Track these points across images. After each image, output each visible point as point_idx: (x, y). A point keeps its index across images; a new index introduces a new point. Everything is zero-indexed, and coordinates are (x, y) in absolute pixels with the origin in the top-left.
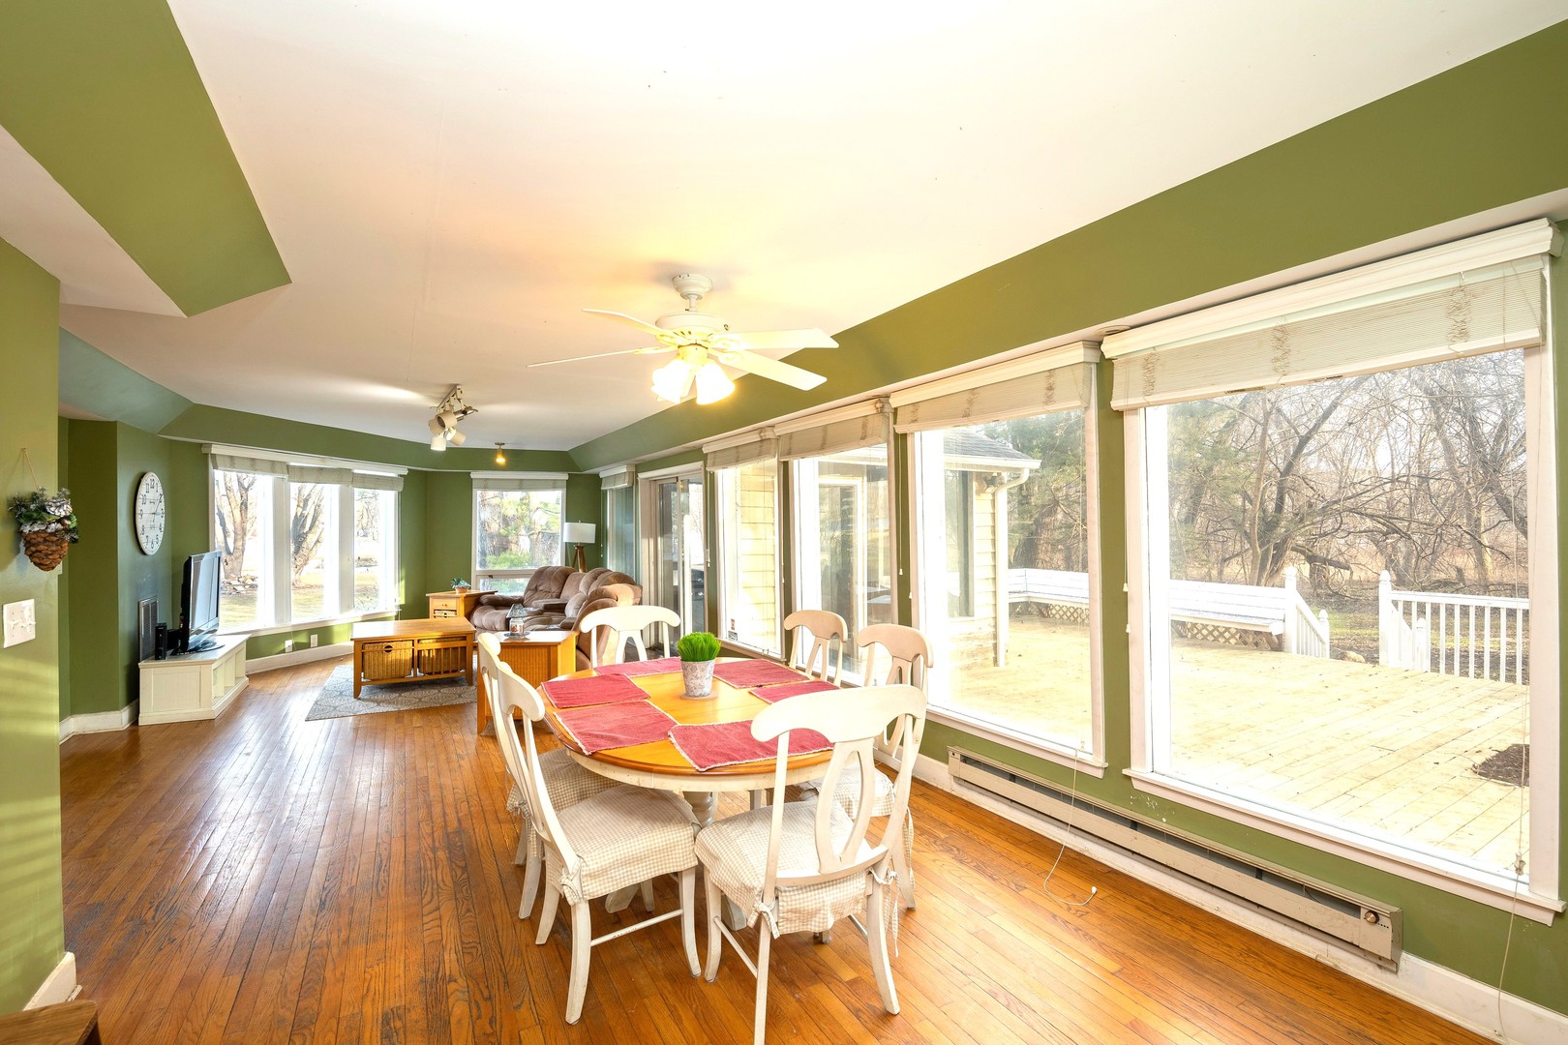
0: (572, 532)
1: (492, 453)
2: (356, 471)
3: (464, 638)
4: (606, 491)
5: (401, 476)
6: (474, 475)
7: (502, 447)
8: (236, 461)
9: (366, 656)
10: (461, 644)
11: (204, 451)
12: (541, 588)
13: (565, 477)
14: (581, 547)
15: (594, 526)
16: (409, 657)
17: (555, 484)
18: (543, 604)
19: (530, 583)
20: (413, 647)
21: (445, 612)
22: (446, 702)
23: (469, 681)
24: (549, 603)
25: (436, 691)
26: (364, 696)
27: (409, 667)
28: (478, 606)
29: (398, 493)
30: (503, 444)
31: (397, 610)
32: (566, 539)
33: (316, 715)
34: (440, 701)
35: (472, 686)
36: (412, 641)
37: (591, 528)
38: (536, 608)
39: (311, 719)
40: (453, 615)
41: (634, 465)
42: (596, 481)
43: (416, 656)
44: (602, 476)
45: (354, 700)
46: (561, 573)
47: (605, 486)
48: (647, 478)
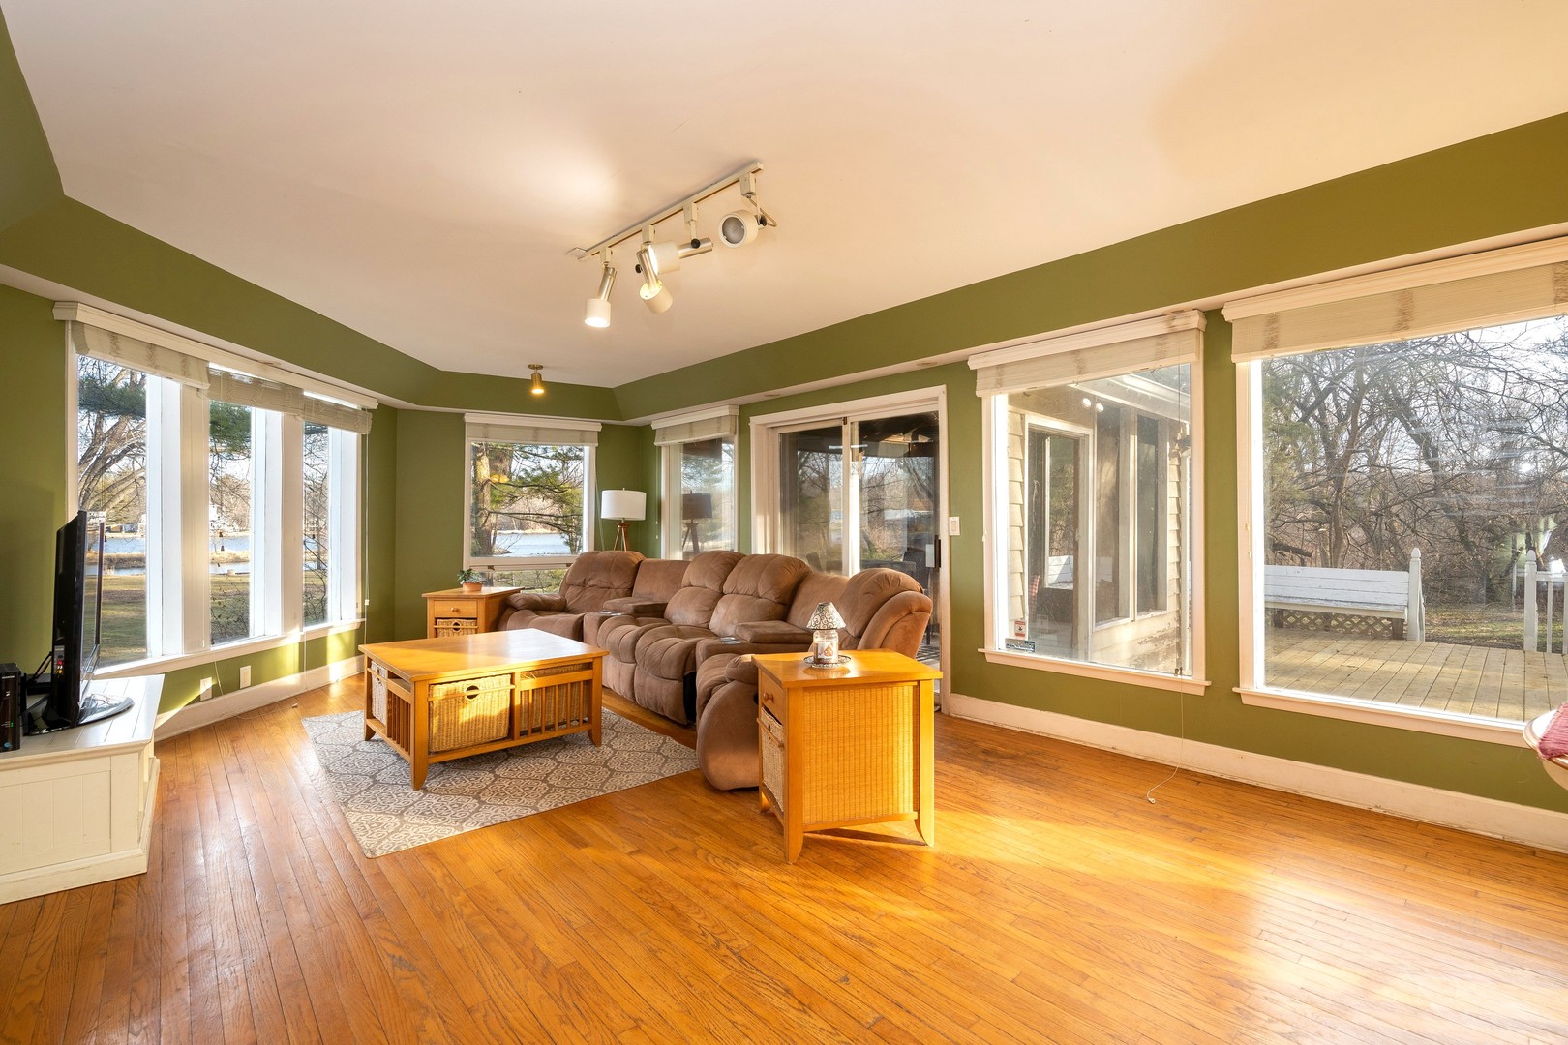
0: (615, 505)
2: (306, 393)
3: (588, 666)
4: (660, 447)
5: (363, 409)
6: (471, 417)
7: (539, 371)
8: (122, 344)
9: (434, 708)
10: (585, 675)
11: (59, 314)
12: (591, 583)
13: (596, 426)
14: (629, 525)
15: (643, 495)
16: (506, 705)
17: (582, 437)
18: (631, 605)
19: (571, 575)
20: (513, 687)
21: (456, 621)
22: (603, 784)
23: (594, 739)
24: (639, 604)
25: (551, 762)
26: (432, 784)
27: (505, 722)
28: (508, 611)
29: (363, 437)
30: (541, 367)
31: (360, 620)
32: (605, 514)
33: (380, 842)
34: (588, 782)
35: (600, 745)
36: (512, 675)
37: (639, 498)
38: (616, 611)
39: (378, 854)
40: (471, 625)
41: (741, 407)
42: (645, 434)
43: (517, 702)
44: (654, 427)
45: (417, 794)
46: (626, 562)
47: (664, 439)
48: (764, 425)
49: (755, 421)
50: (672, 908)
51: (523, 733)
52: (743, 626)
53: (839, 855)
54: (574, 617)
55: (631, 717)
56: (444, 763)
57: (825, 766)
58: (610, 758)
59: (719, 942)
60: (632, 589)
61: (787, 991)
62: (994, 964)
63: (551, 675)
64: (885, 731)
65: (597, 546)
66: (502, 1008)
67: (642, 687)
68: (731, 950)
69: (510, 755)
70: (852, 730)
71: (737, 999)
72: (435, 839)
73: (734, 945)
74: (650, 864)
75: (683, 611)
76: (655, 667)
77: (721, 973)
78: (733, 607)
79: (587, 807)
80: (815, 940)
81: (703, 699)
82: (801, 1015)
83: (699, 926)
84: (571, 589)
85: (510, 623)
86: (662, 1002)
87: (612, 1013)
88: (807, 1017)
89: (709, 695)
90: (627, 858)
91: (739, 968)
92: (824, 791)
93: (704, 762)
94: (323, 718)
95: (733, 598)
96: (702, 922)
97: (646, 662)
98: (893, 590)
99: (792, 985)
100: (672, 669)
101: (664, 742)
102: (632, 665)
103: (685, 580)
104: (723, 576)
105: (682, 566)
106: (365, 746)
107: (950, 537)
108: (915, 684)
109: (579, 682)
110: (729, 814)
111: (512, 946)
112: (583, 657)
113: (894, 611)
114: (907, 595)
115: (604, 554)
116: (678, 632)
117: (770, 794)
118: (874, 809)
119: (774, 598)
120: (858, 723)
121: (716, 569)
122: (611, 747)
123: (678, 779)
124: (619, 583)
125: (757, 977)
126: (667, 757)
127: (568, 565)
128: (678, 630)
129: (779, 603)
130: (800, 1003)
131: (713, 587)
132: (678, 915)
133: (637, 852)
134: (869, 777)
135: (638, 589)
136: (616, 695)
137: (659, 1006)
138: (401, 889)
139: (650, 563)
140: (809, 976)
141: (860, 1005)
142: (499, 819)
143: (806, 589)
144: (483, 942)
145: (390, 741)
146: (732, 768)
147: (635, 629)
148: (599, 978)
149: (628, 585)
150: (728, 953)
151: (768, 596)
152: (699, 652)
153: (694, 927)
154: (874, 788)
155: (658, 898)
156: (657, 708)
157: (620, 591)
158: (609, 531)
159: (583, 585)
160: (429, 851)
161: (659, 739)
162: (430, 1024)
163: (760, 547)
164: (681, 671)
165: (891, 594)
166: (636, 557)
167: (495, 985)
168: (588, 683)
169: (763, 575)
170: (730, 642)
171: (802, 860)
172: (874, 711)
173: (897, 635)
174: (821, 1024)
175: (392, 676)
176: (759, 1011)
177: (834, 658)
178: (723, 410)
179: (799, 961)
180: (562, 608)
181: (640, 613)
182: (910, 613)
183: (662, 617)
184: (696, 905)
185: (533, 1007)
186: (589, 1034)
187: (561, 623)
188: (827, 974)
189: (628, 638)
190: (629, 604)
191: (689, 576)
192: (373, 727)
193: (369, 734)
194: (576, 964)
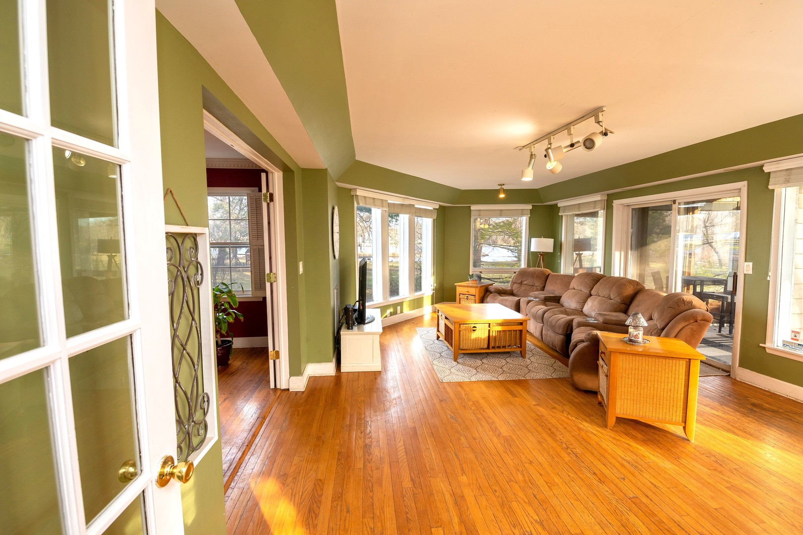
0: (538, 245)
1: (497, 192)
2: (416, 206)
3: (521, 324)
4: (562, 216)
5: (434, 209)
6: (473, 207)
7: (503, 187)
8: (367, 200)
9: (461, 333)
10: (520, 327)
11: (352, 193)
12: (525, 283)
13: (530, 207)
14: (544, 255)
15: (552, 240)
16: (486, 335)
17: (522, 212)
18: (543, 296)
19: (516, 278)
20: (489, 329)
21: (467, 296)
22: (525, 375)
23: (523, 355)
24: (547, 295)
25: (504, 361)
26: (460, 360)
27: (486, 342)
28: (488, 293)
29: (434, 220)
30: (504, 185)
31: (433, 292)
32: (533, 249)
33: (444, 377)
34: (519, 372)
35: (525, 358)
36: (489, 324)
37: (550, 241)
38: (536, 298)
39: (444, 381)
40: (473, 297)
41: (608, 195)
42: (554, 209)
43: (491, 334)
44: (559, 205)
45: (455, 363)
46: (542, 273)
47: (564, 212)
48: (622, 204)
49: (616, 203)
50: (550, 429)
51: (493, 348)
52: (599, 313)
53: (635, 432)
54: (516, 299)
55: (540, 348)
56: (464, 354)
57: (629, 389)
58: (529, 365)
59: (567, 448)
60: (544, 287)
61: (595, 473)
62: (707, 499)
63: (505, 326)
64: (666, 380)
65: (529, 266)
66: (484, 441)
67: (546, 335)
68: (572, 452)
69: (488, 355)
70: (646, 376)
71: (572, 468)
72: (462, 381)
73: (574, 450)
74: (542, 410)
75: (569, 301)
76: (553, 327)
77: (567, 458)
78: (596, 303)
79: (518, 382)
80: (613, 461)
81: (572, 347)
82: (599, 483)
83: (560, 439)
84: (515, 285)
85: (488, 299)
86: (541, 459)
87: (522, 456)
88: (601, 485)
89: (576, 346)
90: (533, 406)
91: (575, 459)
92: (629, 401)
93: (572, 375)
94: (422, 329)
95: (596, 298)
96: (562, 438)
97: (549, 324)
98: (687, 307)
99: (597, 472)
100: (561, 330)
101: (555, 362)
102: (542, 324)
103: (571, 286)
104: (591, 286)
105: (570, 278)
106: (437, 342)
107: (745, 274)
108: (688, 360)
109: (517, 330)
110: (582, 401)
111: (488, 424)
112: (519, 320)
113: (685, 319)
114: (695, 311)
115: (532, 269)
116: (566, 313)
117: (602, 396)
118: (657, 416)
119: (619, 301)
120: (650, 373)
121: (588, 282)
122: (530, 360)
123: (560, 379)
124: (538, 284)
125: (582, 464)
126: (555, 369)
127: (515, 273)
128: (566, 311)
129: (622, 303)
130: (599, 479)
131: (586, 291)
132: (552, 433)
133: (538, 405)
134: (655, 400)
135: (548, 287)
136: (534, 337)
137: (540, 460)
138: (452, 395)
139: (554, 275)
140: (606, 472)
141: (628, 489)
142: (484, 379)
143: (639, 298)
144: (478, 419)
145: (445, 342)
146: (585, 380)
147: (544, 308)
148: (518, 444)
149: (542, 285)
150: (571, 452)
151: (616, 299)
152: (574, 324)
153: (558, 439)
154: (658, 406)
155: (544, 425)
156: (553, 346)
157: (538, 288)
158: (535, 258)
159: (521, 283)
160: (460, 384)
161: (553, 360)
162: (463, 439)
163: (617, 272)
164: (565, 331)
165: (686, 309)
166: (548, 271)
167: (482, 434)
168: (521, 331)
169: (614, 288)
170: (591, 321)
171: (615, 428)
172: (660, 369)
173: (687, 331)
174: (607, 489)
175: (446, 318)
176: (581, 476)
177: (640, 340)
178: (597, 197)
179: (603, 466)
180: (511, 293)
181: (546, 300)
182: (696, 321)
183: (559, 303)
184: (560, 431)
185: (495, 444)
186: (514, 459)
187: (510, 301)
188: (615, 474)
189: (540, 312)
190: (542, 295)
191: (573, 284)
192: (440, 336)
193: (438, 337)
194: (510, 436)
